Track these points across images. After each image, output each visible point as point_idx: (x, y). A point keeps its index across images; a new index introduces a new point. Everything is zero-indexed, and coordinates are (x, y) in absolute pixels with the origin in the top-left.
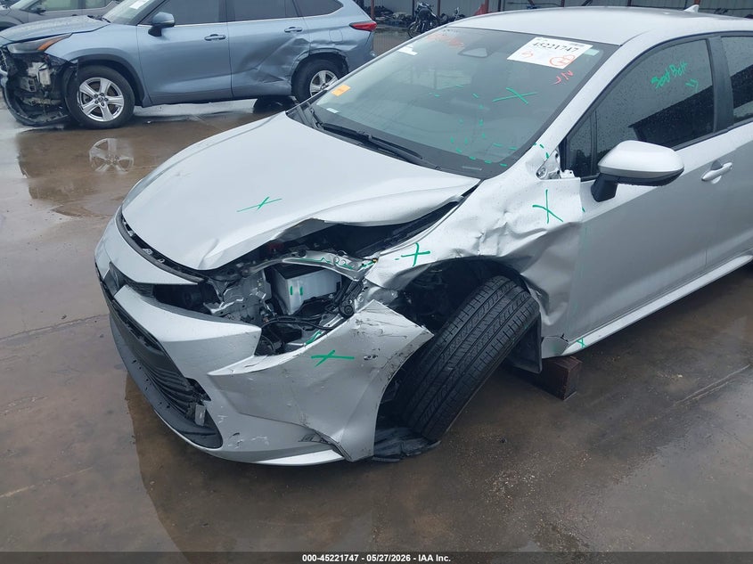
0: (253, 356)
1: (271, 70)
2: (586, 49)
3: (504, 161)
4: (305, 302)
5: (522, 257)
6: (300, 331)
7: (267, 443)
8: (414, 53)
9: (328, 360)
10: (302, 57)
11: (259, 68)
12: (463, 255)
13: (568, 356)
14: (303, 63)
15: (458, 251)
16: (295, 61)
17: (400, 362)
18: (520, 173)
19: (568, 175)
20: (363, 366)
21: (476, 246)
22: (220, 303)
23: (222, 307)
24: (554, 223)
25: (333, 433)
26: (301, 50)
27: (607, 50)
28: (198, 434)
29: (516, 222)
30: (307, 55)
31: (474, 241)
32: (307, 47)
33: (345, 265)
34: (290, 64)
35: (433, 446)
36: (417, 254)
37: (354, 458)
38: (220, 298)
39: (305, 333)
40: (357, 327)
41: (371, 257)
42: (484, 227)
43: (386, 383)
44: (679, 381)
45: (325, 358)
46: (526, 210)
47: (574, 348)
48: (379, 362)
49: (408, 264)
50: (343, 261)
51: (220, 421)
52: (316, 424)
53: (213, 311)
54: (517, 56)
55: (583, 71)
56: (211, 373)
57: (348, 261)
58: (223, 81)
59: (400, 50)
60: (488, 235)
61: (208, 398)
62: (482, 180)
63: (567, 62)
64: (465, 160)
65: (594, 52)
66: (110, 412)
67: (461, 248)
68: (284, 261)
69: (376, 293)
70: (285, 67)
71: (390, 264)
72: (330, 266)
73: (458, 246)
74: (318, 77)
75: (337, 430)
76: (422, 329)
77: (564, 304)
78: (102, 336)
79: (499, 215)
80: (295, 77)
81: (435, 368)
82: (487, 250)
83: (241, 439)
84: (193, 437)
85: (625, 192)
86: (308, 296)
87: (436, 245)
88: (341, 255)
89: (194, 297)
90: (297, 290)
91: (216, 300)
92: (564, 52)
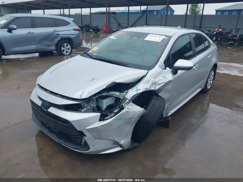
0: (98, 122)
1: (49, 43)
2: (164, 37)
3: (152, 66)
4: (107, 106)
5: (160, 90)
6: (107, 114)
7: (103, 147)
8: (115, 38)
9: (120, 120)
10: (59, 39)
11: (45, 43)
12: (148, 90)
13: (168, 116)
14: (59, 41)
15: (147, 89)
16: (56, 40)
17: (138, 119)
18: (157, 69)
19: (167, 68)
20: (129, 121)
21: (150, 87)
22: (84, 109)
23: (85, 109)
24: (166, 81)
25: (121, 141)
26: (58, 37)
27: (170, 38)
28: (81, 148)
29: (158, 81)
30: (60, 38)
31: (150, 86)
32: (60, 36)
33: (118, 95)
34: (55, 41)
35: (141, 144)
36: (137, 90)
37: (126, 148)
38: (83, 107)
39: (109, 115)
40: (128, 110)
41: (126, 92)
42: (151, 82)
43: (134, 125)
44: (194, 121)
45: (119, 119)
46: (160, 78)
47: (169, 114)
48: (133, 120)
49: (135, 93)
50: (117, 94)
51: (89, 143)
52: (117, 139)
53: (83, 111)
54: (146, 39)
55: (165, 42)
56: (86, 128)
57: (119, 94)
58: (33, 47)
59: (110, 37)
60: (153, 84)
61: (85, 136)
62: (149, 71)
63: (161, 40)
64: (141, 66)
65: (166, 38)
66: (41, 149)
67: (147, 88)
68: (104, 94)
69: (128, 101)
70: (53, 42)
71: (131, 93)
72: (115, 95)
73: (146, 88)
74: (64, 45)
75: (122, 140)
76: (143, 109)
77: (168, 102)
78: (26, 128)
79: (154, 79)
80: (57, 45)
81: (145, 120)
82: (152, 88)
83: (95, 147)
84: (79, 149)
85: (180, 72)
86: (108, 104)
87: (141, 88)
88: (117, 92)
89: (75, 108)
90: (105, 103)
91: (82, 108)
92: (159, 38)
